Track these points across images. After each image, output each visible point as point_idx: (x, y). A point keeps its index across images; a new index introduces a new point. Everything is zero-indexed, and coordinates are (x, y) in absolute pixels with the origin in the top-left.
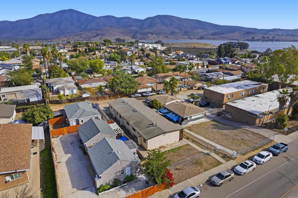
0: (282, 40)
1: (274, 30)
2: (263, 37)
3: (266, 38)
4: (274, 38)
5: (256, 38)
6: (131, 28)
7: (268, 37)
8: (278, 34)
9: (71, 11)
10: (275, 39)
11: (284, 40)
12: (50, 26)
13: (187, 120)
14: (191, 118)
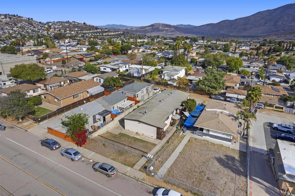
12: (265, 23)
13: (202, 132)
14: (208, 132)
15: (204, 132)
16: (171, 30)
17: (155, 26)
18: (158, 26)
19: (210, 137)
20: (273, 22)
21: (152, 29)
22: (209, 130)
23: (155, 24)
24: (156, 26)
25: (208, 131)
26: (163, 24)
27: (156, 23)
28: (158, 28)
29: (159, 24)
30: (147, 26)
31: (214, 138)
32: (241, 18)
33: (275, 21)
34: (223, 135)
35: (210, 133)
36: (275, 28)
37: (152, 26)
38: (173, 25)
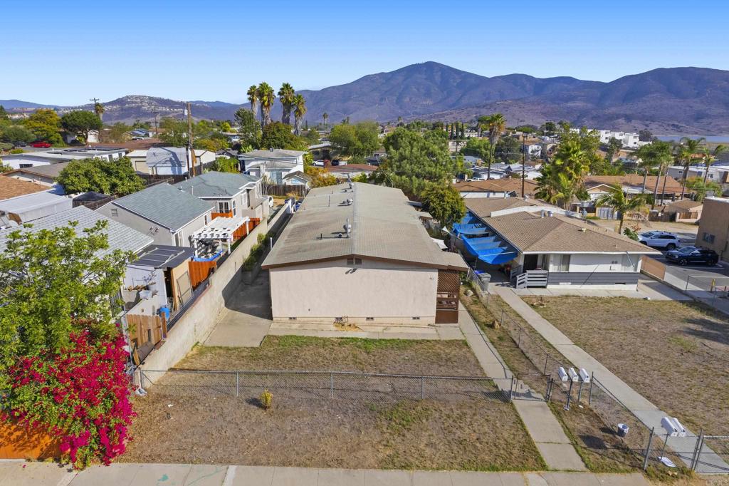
6: (570, 104)
9: (430, 66)
12: (382, 99)
13: (545, 272)
14: (565, 267)
15: (552, 268)
16: (176, 112)
17: (129, 103)
18: (136, 103)
19: (573, 283)
20: (395, 98)
21: (122, 110)
22: (569, 256)
23: (127, 97)
24: (133, 103)
25: (566, 259)
26: (151, 98)
27: (132, 96)
28: (141, 107)
29: (142, 98)
30: (105, 102)
31: (584, 284)
32: (334, 87)
33: (398, 94)
34: (613, 265)
35: (573, 268)
36: (401, 108)
37: (120, 102)
38: (180, 100)
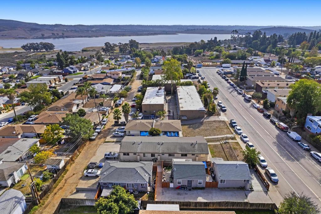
0: (72, 37)
1: (56, 25)
2: (53, 34)
3: (56, 35)
4: (63, 35)
5: (46, 35)
7: (58, 34)
8: (64, 30)
10: (65, 35)
11: (74, 36)
